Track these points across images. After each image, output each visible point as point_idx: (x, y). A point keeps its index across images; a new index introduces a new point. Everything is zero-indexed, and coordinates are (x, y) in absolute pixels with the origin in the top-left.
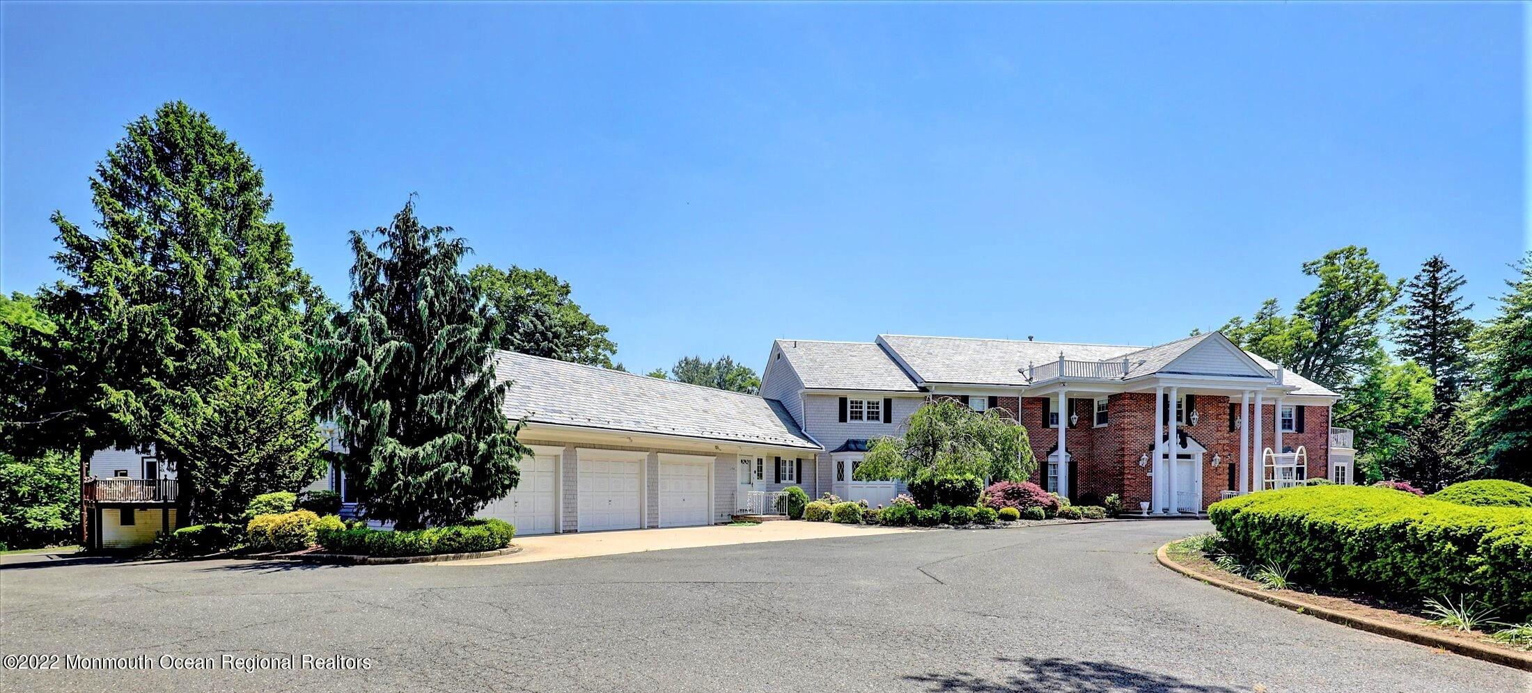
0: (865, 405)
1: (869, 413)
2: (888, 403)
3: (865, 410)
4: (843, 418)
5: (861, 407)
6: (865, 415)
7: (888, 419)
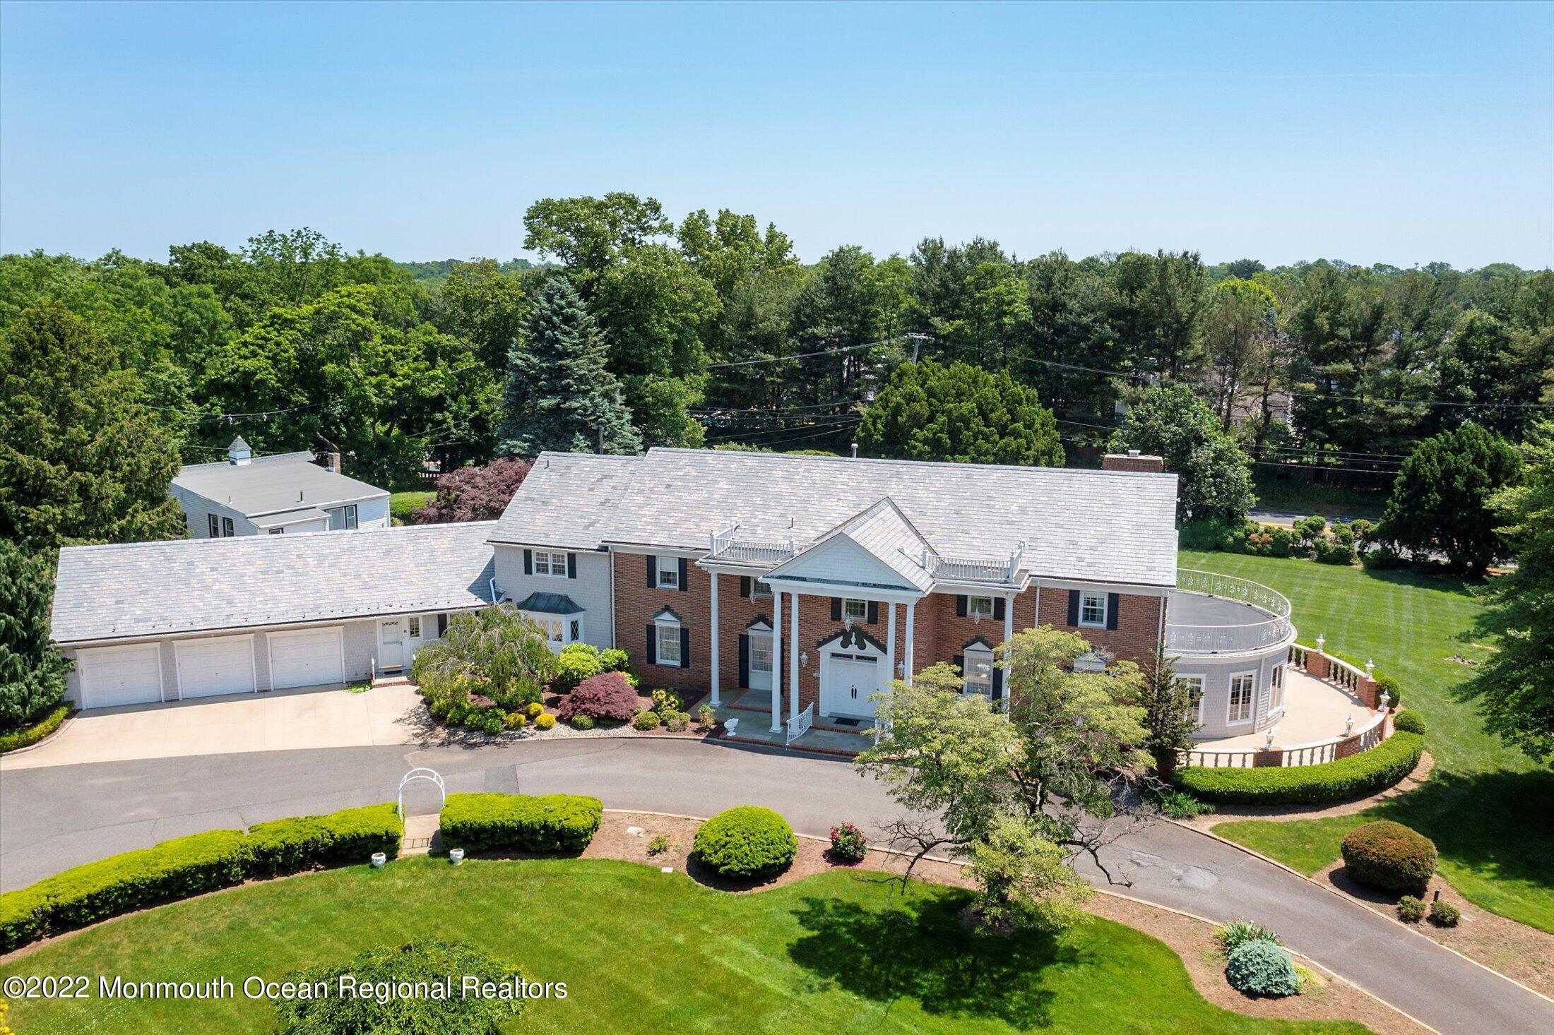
0: (550, 559)
1: (554, 566)
2: (572, 557)
3: (550, 563)
4: (528, 570)
5: (547, 560)
6: (550, 569)
7: (572, 574)
